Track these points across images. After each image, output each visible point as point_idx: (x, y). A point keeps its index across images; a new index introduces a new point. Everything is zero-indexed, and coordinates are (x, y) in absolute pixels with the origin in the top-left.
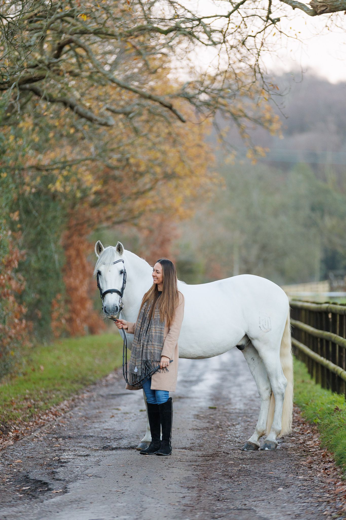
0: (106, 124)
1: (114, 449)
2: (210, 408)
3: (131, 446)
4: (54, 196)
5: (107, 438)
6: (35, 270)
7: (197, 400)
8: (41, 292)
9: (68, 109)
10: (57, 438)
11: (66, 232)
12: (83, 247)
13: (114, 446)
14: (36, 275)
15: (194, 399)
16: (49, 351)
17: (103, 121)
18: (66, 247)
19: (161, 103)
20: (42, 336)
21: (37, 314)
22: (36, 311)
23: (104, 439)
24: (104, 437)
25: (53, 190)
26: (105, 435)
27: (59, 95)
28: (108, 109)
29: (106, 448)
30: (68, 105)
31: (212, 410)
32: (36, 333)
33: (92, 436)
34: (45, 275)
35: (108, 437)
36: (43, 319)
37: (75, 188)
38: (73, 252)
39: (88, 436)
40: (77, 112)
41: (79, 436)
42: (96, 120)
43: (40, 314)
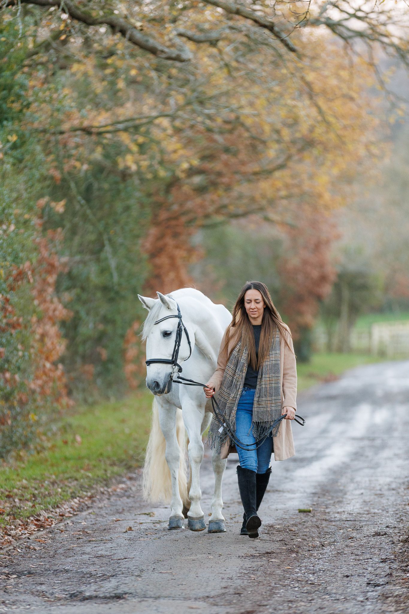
0: (178, 59)
1: (87, 599)
2: (301, 511)
3: (115, 594)
4: (125, 175)
5: (91, 575)
6: (97, 287)
7: (289, 495)
8: (105, 320)
9: (119, 35)
10: (8, 574)
11: (153, 231)
12: (180, 253)
13: (87, 594)
14: (99, 295)
15: (285, 494)
16: (115, 409)
17: (174, 52)
18: (155, 253)
19: (256, 21)
20: (109, 385)
21: (99, 354)
22: (99, 349)
23: (86, 576)
24: (87, 574)
25: (121, 166)
26: (92, 569)
27: (101, 13)
28: (181, 35)
29: (76, 596)
30: (117, 29)
31: (302, 515)
32: (99, 381)
33: (67, 571)
34: (112, 295)
35: (94, 573)
36: (111, 360)
37: (155, 162)
38: (163, 260)
39: (61, 571)
40: (130, 40)
41: (46, 570)
42: (162, 51)
43: (105, 354)
